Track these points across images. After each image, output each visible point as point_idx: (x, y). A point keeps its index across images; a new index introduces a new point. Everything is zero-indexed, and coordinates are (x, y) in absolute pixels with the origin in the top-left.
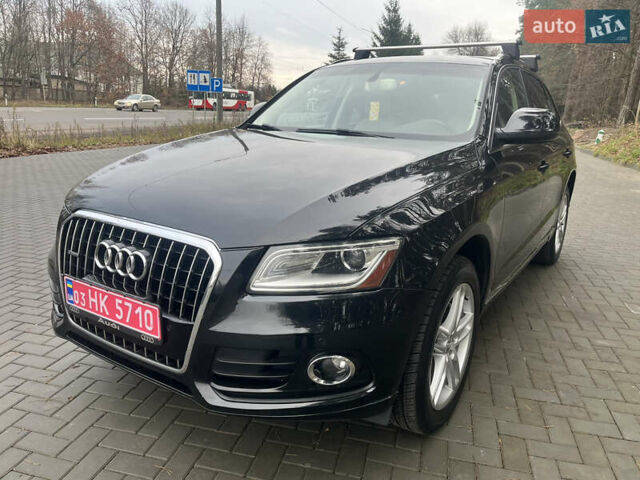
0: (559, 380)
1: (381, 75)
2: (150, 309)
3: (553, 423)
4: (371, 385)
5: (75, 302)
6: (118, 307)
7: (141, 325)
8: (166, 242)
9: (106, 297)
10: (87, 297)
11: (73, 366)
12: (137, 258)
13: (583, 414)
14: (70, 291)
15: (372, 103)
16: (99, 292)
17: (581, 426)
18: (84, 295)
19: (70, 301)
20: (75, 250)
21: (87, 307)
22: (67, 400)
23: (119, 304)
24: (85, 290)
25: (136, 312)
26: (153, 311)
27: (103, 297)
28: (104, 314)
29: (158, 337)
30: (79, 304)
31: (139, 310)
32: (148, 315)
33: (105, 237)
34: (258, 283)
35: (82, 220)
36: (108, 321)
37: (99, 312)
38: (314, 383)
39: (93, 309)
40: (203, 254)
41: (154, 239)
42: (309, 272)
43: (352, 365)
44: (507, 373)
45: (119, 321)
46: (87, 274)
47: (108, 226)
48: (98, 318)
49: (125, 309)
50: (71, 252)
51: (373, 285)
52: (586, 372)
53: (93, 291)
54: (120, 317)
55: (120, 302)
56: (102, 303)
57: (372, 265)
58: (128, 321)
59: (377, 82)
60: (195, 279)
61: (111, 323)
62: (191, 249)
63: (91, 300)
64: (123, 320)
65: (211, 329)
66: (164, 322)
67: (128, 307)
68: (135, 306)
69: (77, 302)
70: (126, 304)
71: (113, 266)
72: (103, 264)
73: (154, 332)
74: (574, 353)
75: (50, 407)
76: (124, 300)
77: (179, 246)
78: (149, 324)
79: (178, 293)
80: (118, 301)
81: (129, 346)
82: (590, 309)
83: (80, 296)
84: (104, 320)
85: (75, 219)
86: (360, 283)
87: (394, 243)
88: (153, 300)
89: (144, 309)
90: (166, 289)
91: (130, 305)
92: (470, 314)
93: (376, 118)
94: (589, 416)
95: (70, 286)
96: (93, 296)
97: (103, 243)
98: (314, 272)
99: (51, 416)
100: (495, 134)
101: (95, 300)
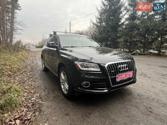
19: (117, 80)
21: (121, 78)
24: (121, 75)
33: (118, 65)
41: (126, 62)
45: (128, 77)
47: (117, 63)
55: (127, 74)
56: (124, 76)
88: (131, 71)
101: (123, 76)
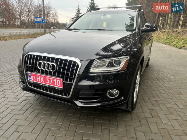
0: (159, 95)
1: (106, 14)
2: (59, 79)
3: (161, 105)
4: (122, 97)
5: (32, 79)
6: (47, 80)
7: (56, 85)
8: (62, 60)
9: (43, 77)
10: (36, 78)
11: (24, 100)
12: (52, 65)
13: (168, 103)
14: (30, 76)
15: (104, 22)
16: (40, 76)
17: (169, 106)
18: (35, 77)
19: (30, 80)
20: (30, 64)
21: (36, 81)
22: (26, 110)
23: (48, 79)
24: (35, 75)
25: (54, 81)
26: (60, 80)
27: (42, 78)
28: (42, 82)
29: (62, 87)
30: (33, 80)
31: (55, 80)
32: (58, 81)
33: (40, 60)
34: (92, 70)
35: (31, 55)
36: (44, 84)
37: (40, 82)
38: (109, 98)
39: (39, 81)
40: (75, 62)
41: (57, 59)
42: (105, 67)
43: (118, 92)
44: (145, 94)
46: (35, 71)
47: (41, 57)
48: (40, 84)
49: (50, 80)
50: (28, 65)
51: (123, 69)
52: (165, 93)
53: (38, 76)
54: (48, 83)
55: (48, 78)
56: (42, 79)
57: (122, 64)
58: (51, 83)
59: (105, 16)
60: (73, 70)
61: (45, 85)
62: (71, 61)
63: (37, 78)
64: (49, 84)
65: (79, 84)
66: (64, 83)
67: (51, 80)
68: (54, 79)
69: (32, 80)
70: (50, 79)
71: (44, 68)
72: (41, 67)
73: (60, 86)
74: (160, 88)
75: (21, 112)
76: (49, 78)
77: (66, 61)
78: (58, 84)
79: (67, 74)
80: (47, 78)
81: (50, 91)
82: (160, 77)
83: (34, 78)
84: (42, 84)
85: (28, 55)
86: (120, 69)
87: (127, 57)
88: (59, 77)
89: (57, 80)
90: (63, 74)
91: (52, 79)
92: (139, 78)
93: (105, 27)
94: (169, 103)
95: (30, 75)
96: (38, 77)
97: (40, 61)
98: (107, 66)
99: (22, 115)
100: (141, 30)
101: (39, 79)
